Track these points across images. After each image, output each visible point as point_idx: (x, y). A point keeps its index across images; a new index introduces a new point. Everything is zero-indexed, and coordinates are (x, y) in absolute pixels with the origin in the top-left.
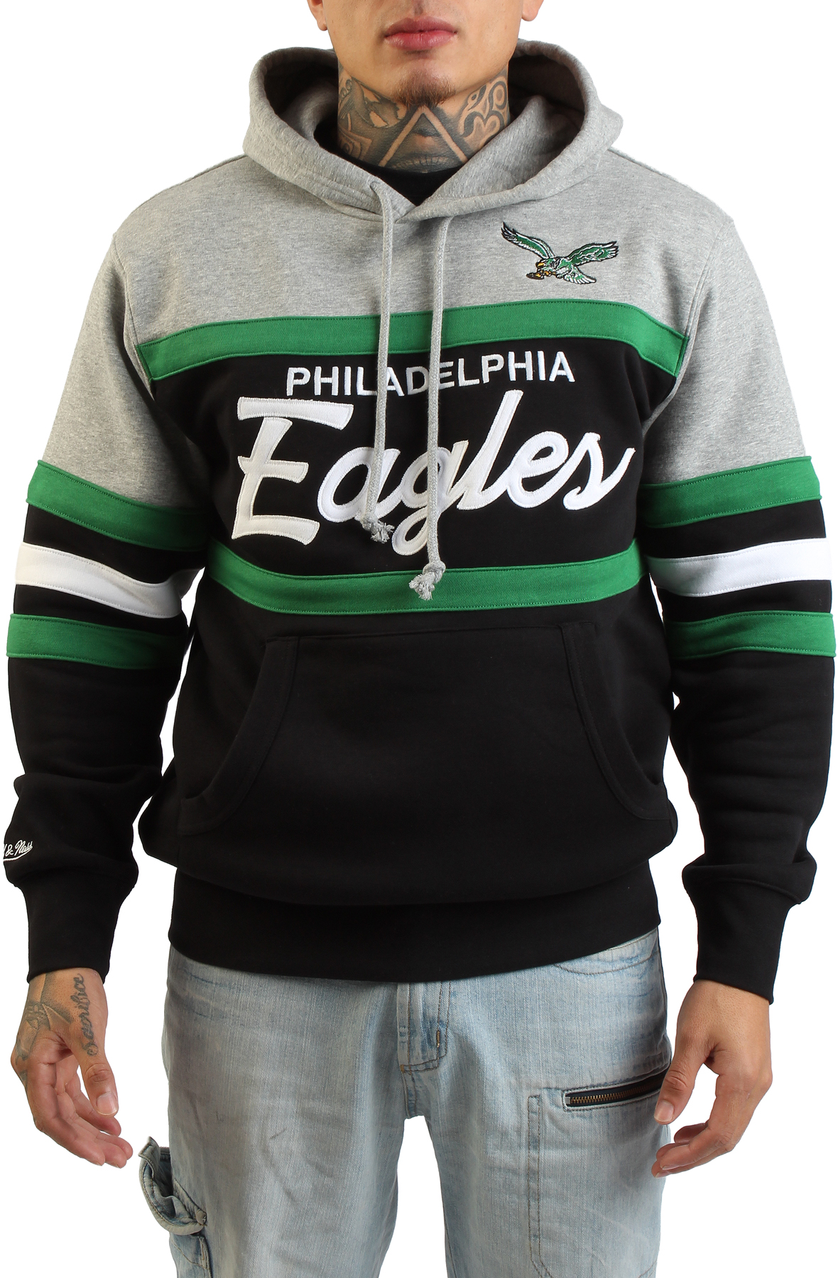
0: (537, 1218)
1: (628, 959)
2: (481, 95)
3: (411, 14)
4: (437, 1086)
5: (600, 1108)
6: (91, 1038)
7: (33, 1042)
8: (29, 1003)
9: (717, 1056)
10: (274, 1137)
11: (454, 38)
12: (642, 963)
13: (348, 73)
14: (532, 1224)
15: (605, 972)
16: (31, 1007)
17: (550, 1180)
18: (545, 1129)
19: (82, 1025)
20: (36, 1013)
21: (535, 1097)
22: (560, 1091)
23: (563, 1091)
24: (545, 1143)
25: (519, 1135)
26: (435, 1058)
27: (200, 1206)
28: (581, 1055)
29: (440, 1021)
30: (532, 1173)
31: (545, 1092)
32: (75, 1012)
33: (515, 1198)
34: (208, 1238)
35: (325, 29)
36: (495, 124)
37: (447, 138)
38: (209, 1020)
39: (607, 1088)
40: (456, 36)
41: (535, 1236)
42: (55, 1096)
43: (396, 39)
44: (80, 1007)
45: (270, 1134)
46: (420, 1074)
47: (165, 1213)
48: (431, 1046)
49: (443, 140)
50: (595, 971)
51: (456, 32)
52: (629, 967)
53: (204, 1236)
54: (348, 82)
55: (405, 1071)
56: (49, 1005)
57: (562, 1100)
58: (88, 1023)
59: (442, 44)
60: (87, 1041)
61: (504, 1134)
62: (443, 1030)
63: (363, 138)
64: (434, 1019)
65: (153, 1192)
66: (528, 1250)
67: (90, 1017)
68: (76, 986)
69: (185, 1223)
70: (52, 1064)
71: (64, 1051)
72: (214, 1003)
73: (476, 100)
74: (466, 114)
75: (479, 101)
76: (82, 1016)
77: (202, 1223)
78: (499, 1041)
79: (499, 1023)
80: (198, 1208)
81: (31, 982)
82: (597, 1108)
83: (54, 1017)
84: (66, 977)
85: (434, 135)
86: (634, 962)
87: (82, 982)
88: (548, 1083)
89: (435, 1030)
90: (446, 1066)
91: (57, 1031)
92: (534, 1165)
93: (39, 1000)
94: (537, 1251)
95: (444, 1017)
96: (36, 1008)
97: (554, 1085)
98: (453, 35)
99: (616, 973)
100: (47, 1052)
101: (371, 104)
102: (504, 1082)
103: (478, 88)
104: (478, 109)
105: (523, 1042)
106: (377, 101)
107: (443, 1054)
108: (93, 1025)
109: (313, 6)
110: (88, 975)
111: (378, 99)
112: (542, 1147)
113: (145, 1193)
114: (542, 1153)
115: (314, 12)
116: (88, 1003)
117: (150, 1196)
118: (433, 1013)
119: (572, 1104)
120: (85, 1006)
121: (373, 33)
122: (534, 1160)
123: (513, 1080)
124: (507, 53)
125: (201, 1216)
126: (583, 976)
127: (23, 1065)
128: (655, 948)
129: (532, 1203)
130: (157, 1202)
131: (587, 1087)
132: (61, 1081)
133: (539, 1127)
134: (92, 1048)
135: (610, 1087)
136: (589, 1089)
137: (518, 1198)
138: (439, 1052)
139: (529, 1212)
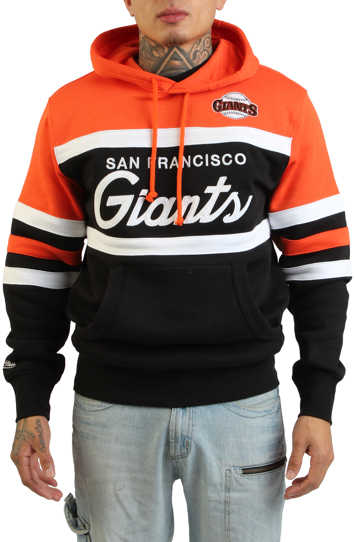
0: (228, 523)
1: (267, 411)
2: (200, 42)
3: (168, 7)
4: (186, 466)
5: (256, 475)
6: (44, 445)
7: (20, 448)
8: (18, 431)
9: (310, 448)
10: (119, 490)
11: (187, 17)
12: (274, 413)
13: (143, 34)
14: (226, 525)
15: (258, 417)
16: (18, 433)
17: (234, 506)
18: (233, 484)
19: (40, 440)
20: (20, 435)
21: (228, 470)
22: (239, 468)
23: (240, 468)
24: (232, 490)
25: (222, 486)
26: (186, 453)
27: (88, 522)
28: (248, 452)
29: (188, 437)
30: (226, 503)
31: (233, 468)
32: (36, 434)
33: (219, 513)
34: (91, 536)
35: (133, 16)
36: (206, 55)
37: (186, 61)
38: (90, 440)
39: (259, 466)
40: (188, 16)
41: (227, 530)
42: (30, 471)
43: (163, 18)
44: (39, 432)
45: (118, 488)
46: (179, 460)
47: (73, 525)
48: (184, 448)
49: (184, 62)
50: (254, 416)
51: (188, 15)
52: (268, 415)
53: (89, 535)
54: (143, 38)
55: (173, 459)
56: (26, 432)
57: (240, 472)
58: (42, 439)
59: (182, 19)
60: (41, 446)
61: (215, 486)
62: (189, 441)
63: (150, 61)
64: (185, 436)
65: (69, 516)
66: (224, 537)
67: (43, 436)
68: (37, 423)
69: (82, 530)
70: (28, 457)
71: (33, 451)
72: (92, 433)
73: (197, 44)
74: (193, 51)
75: (199, 45)
76: (39, 436)
77: (88, 529)
78: (213, 446)
79: (213, 438)
80: (87, 523)
81: (18, 422)
82: (255, 475)
83: (28, 437)
84: (32, 420)
85: (180, 60)
86: (270, 413)
87: (39, 422)
88: (234, 464)
89: (186, 440)
90: (190, 457)
91: (29, 442)
92: (227, 499)
93: (21, 430)
94: (228, 536)
95: (190, 436)
96: (20, 433)
97: (236, 465)
98: (186, 16)
99: (262, 417)
100: (26, 452)
101: (153, 47)
102: (215, 463)
103: (198, 39)
104: (198, 49)
105: (223, 446)
106: (156, 46)
107: (189, 451)
108: (44, 439)
109: (127, 6)
110: (42, 418)
111: (156, 45)
112: (231, 492)
113: (66, 516)
114: (231, 494)
115: (128, 9)
116: (42, 430)
117: (67, 517)
118: (185, 433)
119: (244, 473)
120: (41, 431)
121: (153, 16)
122: (228, 497)
123: (219, 463)
124: (210, 23)
125: (88, 526)
126: (249, 419)
127: (16, 458)
128: (279, 407)
129: (226, 516)
130: (70, 520)
131: (250, 466)
132: (32, 464)
133: (230, 483)
134: (44, 449)
135: (260, 466)
136: (251, 467)
137: (221, 514)
138: (188, 450)
139: (225, 520)
